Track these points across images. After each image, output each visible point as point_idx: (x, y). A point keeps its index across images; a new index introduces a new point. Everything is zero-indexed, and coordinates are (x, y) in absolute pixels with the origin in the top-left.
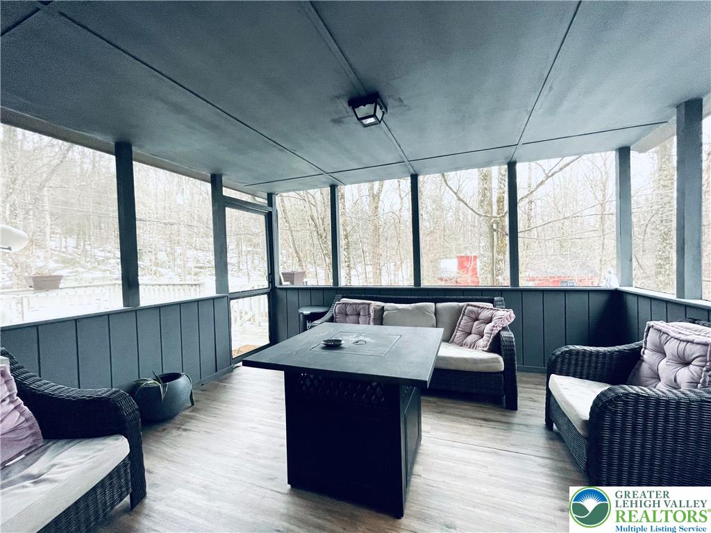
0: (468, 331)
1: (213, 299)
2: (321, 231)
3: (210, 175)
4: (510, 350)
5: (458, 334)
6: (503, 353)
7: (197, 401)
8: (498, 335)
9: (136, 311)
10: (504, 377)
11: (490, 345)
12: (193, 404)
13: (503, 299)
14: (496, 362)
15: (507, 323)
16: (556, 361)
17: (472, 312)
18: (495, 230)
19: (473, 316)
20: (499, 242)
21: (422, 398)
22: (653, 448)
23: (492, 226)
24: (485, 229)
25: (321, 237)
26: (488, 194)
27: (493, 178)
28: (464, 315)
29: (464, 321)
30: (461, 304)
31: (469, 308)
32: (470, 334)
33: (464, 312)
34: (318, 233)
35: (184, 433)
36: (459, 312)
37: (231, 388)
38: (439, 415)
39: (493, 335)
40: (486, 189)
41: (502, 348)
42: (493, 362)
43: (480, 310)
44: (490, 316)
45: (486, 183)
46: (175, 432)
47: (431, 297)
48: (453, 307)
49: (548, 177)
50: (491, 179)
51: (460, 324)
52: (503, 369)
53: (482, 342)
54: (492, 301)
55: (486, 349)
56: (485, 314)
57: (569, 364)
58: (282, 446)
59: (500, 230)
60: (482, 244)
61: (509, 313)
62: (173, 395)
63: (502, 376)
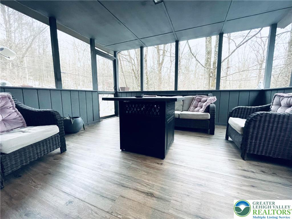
0: (196, 106)
1: (92, 91)
2: (137, 76)
3: (89, 39)
4: (213, 111)
5: (192, 107)
6: (210, 112)
7: (86, 129)
8: (209, 105)
9: (61, 90)
10: (210, 122)
11: (205, 110)
12: (84, 129)
13: (212, 94)
14: (207, 115)
15: (213, 102)
16: (232, 112)
17: (198, 98)
18: (211, 77)
19: (199, 100)
20: (213, 82)
21: (175, 131)
22: (271, 135)
23: (210, 74)
24: (207, 76)
25: (137, 78)
26: (209, 61)
27: (212, 54)
28: (195, 100)
29: (195, 102)
30: (194, 96)
31: (197, 97)
32: (197, 107)
33: (195, 99)
34: (135, 76)
35: (81, 136)
36: (193, 99)
37: (100, 126)
38: (182, 135)
39: (206, 106)
40: (208, 58)
41: (210, 110)
42: (206, 115)
43: (201, 98)
44: (206, 99)
45: (209, 56)
46: (77, 136)
47: (181, 94)
48: (191, 97)
49: (237, 47)
50: (211, 53)
51: (193, 104)
52: (209, 118)
53: (201, 110)
54: (207, 95)
55: (203, 112)
56: (204, 99)
57: (238, 113)
58: (119, 141)
59: (213, 76)
60: (205, 83)
61: (214, 98)
62: (76, 123)
63: (209, 121)
